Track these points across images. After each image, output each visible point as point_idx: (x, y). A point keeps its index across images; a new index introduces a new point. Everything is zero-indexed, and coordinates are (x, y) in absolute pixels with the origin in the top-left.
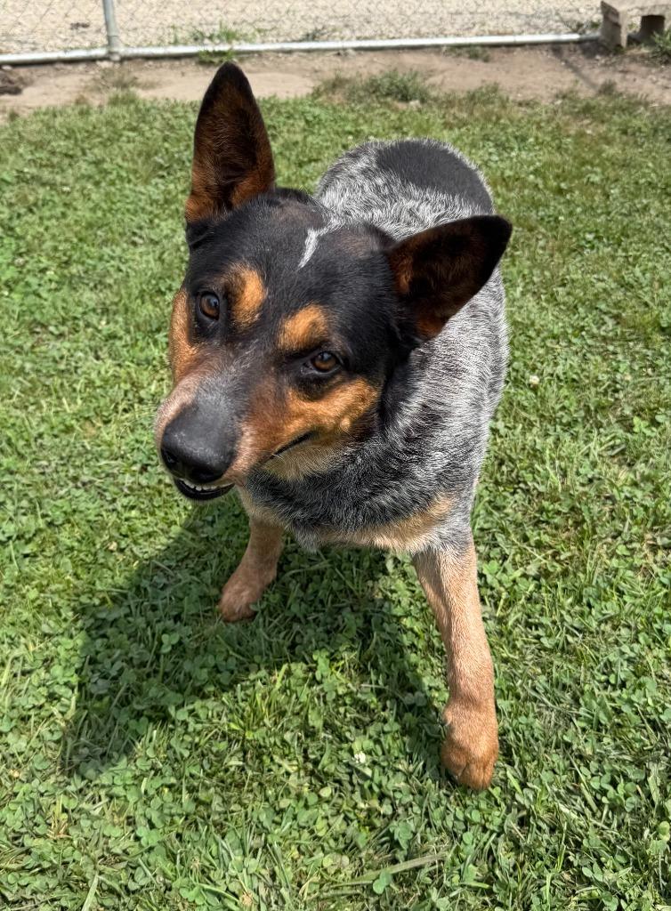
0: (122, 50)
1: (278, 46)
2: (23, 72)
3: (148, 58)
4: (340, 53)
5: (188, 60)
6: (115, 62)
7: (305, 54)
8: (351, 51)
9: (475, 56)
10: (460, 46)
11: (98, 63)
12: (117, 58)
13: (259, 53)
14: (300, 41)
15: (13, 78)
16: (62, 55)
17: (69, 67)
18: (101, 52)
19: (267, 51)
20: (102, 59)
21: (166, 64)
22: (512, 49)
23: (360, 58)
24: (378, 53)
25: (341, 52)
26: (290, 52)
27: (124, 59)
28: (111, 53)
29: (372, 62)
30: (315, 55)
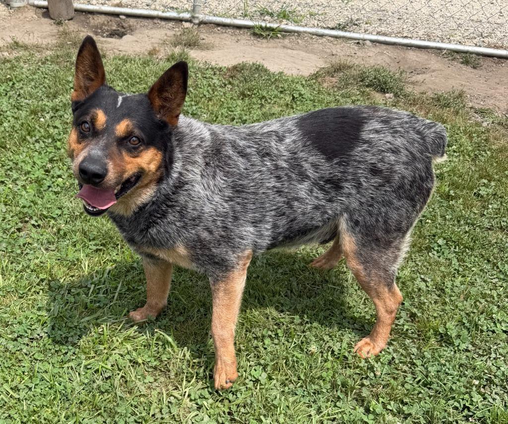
0: (201, 17)
1: (314, 30)
2: (132, 21)
3: (218, 25)
4: (359, 42)
5: (246, 30)
6: (195, 24)
7: (332, 39)
8: (368, 42)
9: (466, 63)
10: (458, 52)
11: (183, 23)
12: (197, 21)
13: (298, 33)
14: (333, 29)
15: (125, 25)
16: (160, 14)
17: (163, 23)
18: (187, 16)
19: (305, 32)
20: (186, 21)
21: (230, 30)
22: (502, 61)
23: (373, 49)
24: (389, 47)
25: (361, 42)
26: (322, 36)
27: (202, 23)
28: (193, 17)
29: (382, 53)
30: (340, 41)
